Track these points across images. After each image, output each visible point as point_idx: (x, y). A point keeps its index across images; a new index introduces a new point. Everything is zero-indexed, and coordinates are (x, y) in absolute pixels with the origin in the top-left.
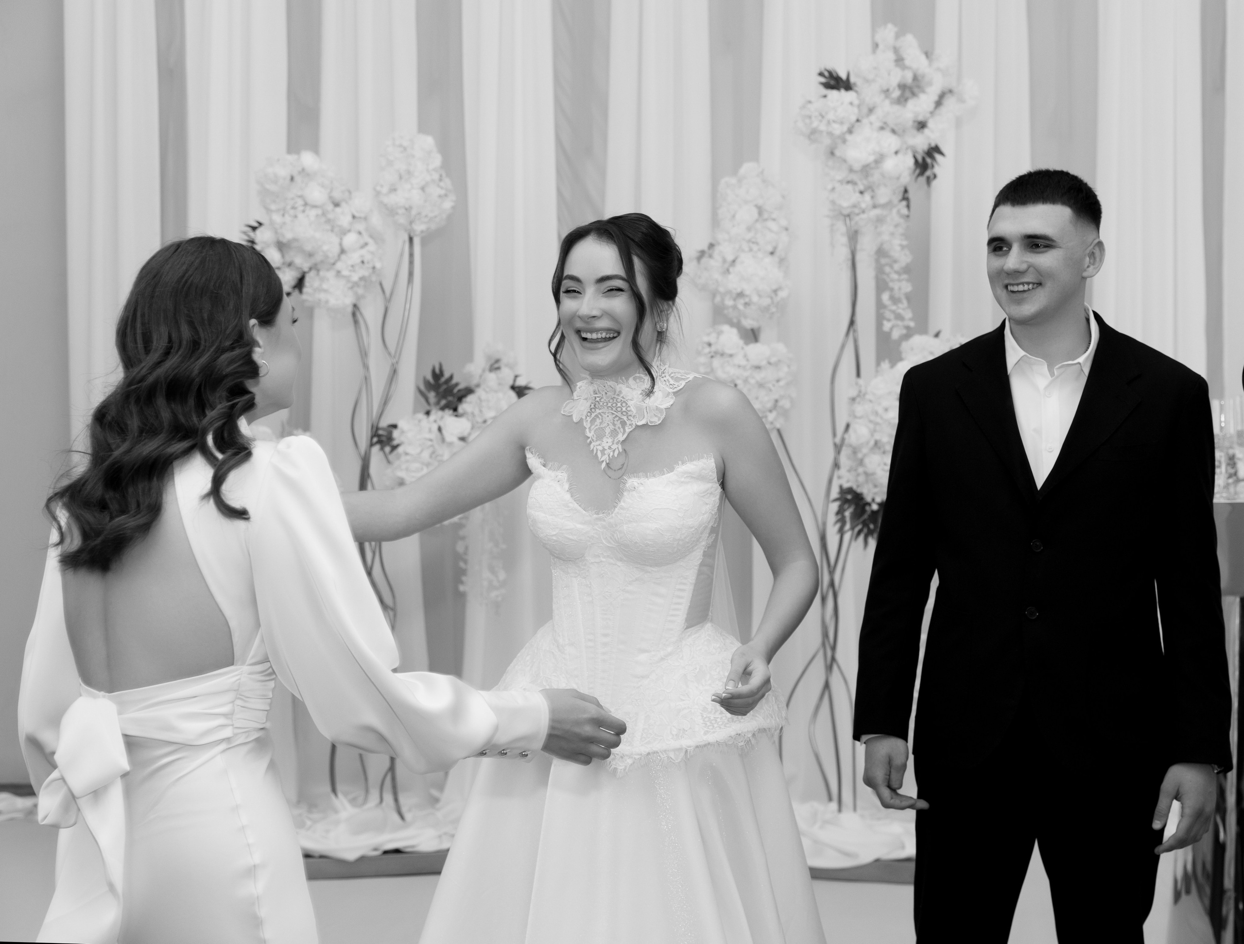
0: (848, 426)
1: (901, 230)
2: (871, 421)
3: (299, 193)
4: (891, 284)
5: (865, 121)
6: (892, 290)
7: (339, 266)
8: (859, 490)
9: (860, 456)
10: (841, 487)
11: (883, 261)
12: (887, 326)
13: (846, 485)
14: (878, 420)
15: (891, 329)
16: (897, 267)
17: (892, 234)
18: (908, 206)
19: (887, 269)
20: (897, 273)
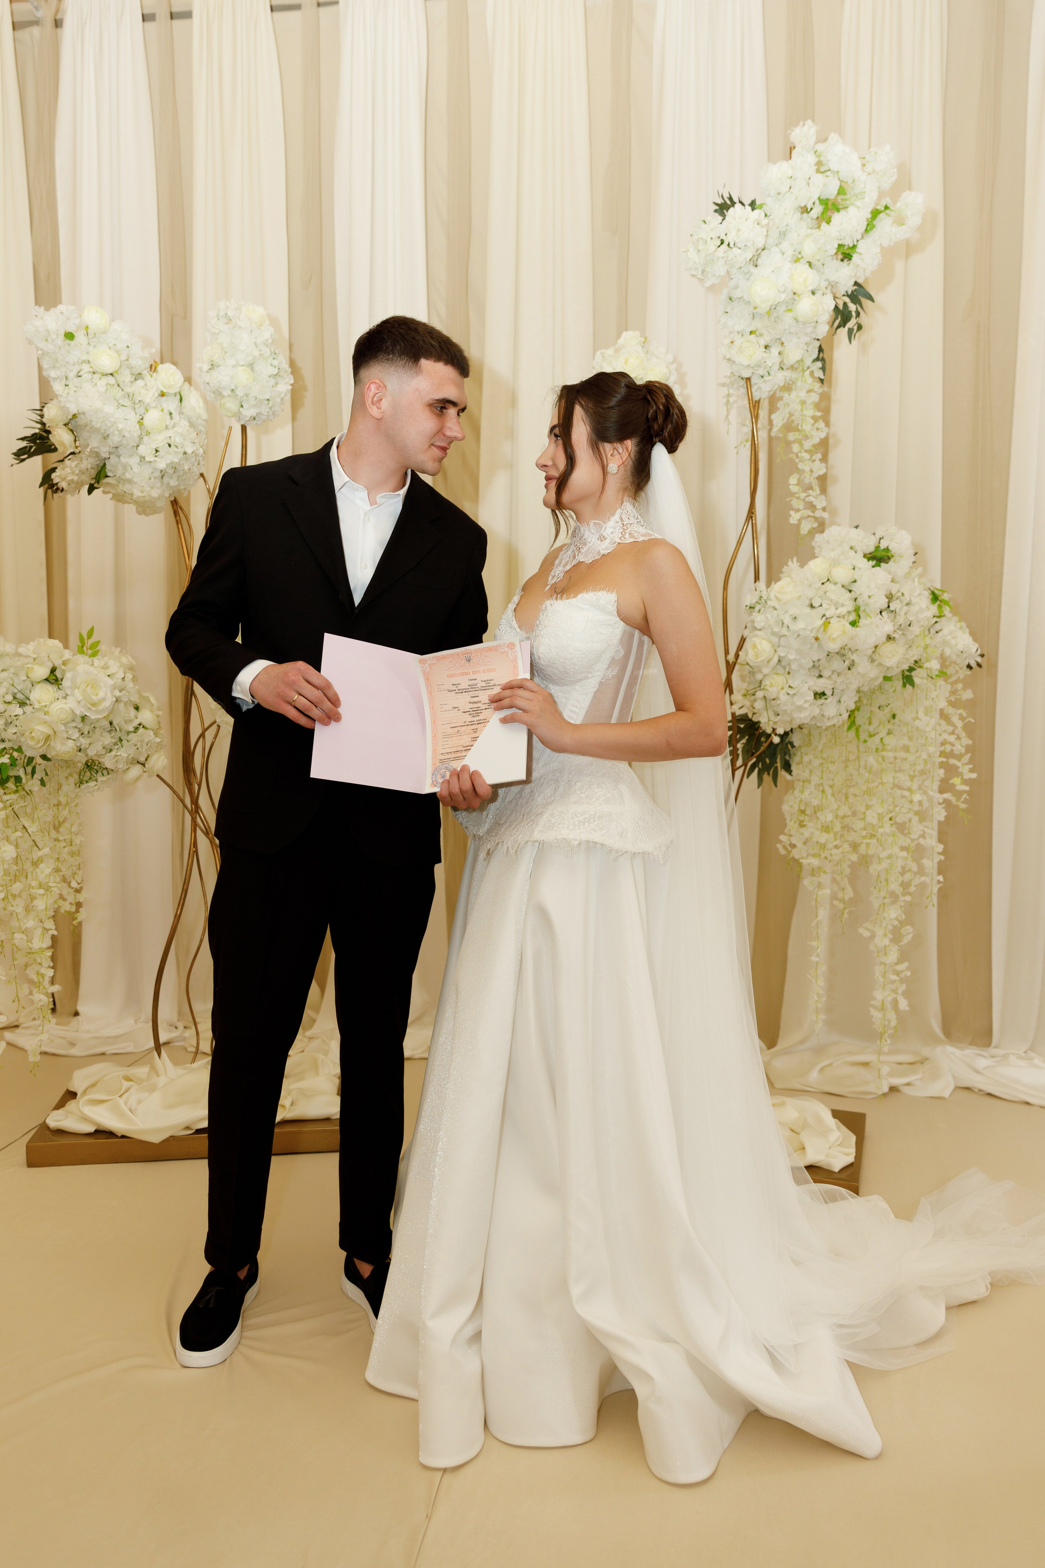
0: (743, 640)
1: (815, 398)
2: (774, 634)
3: (85, 357)
4: (801, 466)
5: (775, 249)
6: (801, 472)
7: (142, 450)
8: (755, 719)
9: (759, 677)
10: (733, 714)
11: (791, 436)
12: (794, 518)
13: (738, 713)
14: (784, 631)
15: (799, 520)
16: (808, 445)
17: (803, 403)
18: (823, 369)
19: (796, 448)
20: (806, 451)
